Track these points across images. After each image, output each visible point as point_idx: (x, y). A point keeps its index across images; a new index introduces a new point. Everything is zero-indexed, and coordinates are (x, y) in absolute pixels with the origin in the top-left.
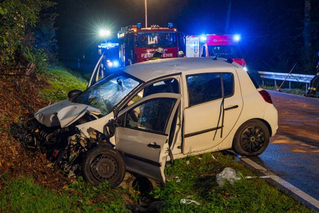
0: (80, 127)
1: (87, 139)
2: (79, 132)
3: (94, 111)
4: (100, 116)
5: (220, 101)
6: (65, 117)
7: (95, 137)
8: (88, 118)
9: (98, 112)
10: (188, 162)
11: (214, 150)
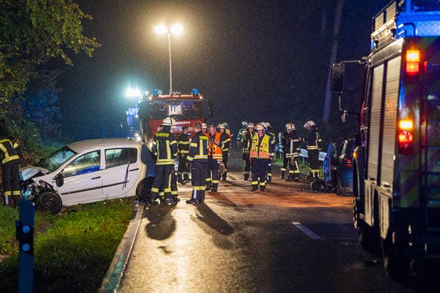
0: (34, 179)
1: (39, 187)
2: (33, 182)
3: (44, 171)
4: (47, 174)
5: (127, 165)
6: (26, 175)
7: (44, 186)
8: (40, 174)
9: (47, 171)
10: (105, 203)
11: (124, 196)
